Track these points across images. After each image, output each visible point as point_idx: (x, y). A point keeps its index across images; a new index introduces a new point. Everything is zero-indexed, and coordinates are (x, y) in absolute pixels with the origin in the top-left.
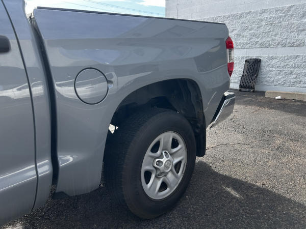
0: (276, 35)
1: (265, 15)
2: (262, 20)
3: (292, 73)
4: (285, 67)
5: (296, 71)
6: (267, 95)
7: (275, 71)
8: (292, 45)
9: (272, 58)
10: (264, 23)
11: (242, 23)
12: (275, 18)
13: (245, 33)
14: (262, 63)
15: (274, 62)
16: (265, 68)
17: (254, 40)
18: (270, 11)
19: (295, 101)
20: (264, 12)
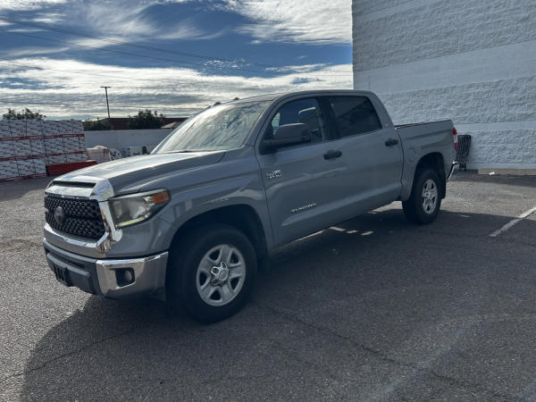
0: (486, 110)
1: (471, 90)
2: (469, 95)
3: (505, 148)
4: (497, 142)
5: (509, 146)
6: (480, 173)
7: (487, 147)
8: (503, 120)
9: (483, 134)
10: (471, 98)
11: (448, 98)
12: (483, 94)
13: (452, 109)
14: (473, 140)
15: (485, 138)
16: (476, 145)
17: (462, 115)
18: (478, 86)
19: (509, 176)
20: (470, 86)
